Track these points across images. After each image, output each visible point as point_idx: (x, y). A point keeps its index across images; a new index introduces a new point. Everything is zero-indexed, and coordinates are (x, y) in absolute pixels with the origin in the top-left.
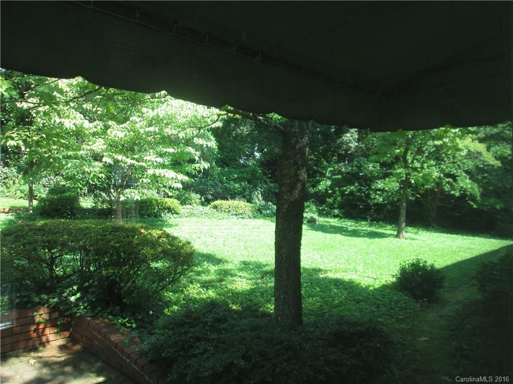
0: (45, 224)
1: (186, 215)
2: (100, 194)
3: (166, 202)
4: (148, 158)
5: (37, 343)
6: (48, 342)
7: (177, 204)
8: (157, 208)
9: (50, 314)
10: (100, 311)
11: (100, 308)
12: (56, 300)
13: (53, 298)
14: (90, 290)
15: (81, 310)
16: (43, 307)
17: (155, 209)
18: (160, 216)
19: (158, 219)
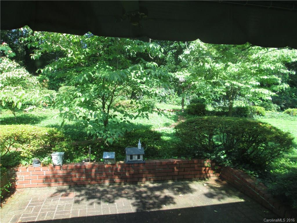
0: (208, 118)
1: (269, 117)
2: (215, 103)
3: (256, 109)
4: (251, 83)
5: (205, 177)
6: (210, 177)
7: (263, 110)
8: (250, 112)
9: (211, 163)
10: (238, 165)
11: (238, 164)
12: (214, 157)
13: (213, 156)
14: (232, 154)
15: (228, 163)
16: (208, 160)
17: (249, 112)
18: (252, 117)
19: (251, 118)
